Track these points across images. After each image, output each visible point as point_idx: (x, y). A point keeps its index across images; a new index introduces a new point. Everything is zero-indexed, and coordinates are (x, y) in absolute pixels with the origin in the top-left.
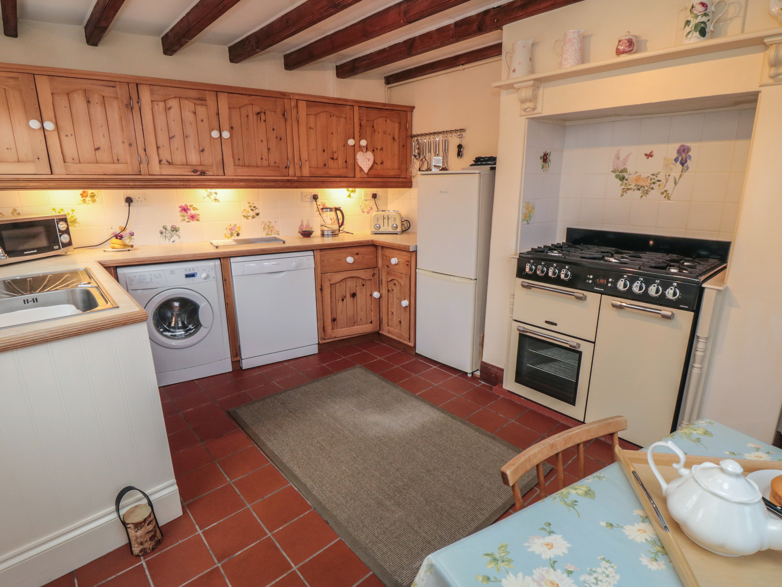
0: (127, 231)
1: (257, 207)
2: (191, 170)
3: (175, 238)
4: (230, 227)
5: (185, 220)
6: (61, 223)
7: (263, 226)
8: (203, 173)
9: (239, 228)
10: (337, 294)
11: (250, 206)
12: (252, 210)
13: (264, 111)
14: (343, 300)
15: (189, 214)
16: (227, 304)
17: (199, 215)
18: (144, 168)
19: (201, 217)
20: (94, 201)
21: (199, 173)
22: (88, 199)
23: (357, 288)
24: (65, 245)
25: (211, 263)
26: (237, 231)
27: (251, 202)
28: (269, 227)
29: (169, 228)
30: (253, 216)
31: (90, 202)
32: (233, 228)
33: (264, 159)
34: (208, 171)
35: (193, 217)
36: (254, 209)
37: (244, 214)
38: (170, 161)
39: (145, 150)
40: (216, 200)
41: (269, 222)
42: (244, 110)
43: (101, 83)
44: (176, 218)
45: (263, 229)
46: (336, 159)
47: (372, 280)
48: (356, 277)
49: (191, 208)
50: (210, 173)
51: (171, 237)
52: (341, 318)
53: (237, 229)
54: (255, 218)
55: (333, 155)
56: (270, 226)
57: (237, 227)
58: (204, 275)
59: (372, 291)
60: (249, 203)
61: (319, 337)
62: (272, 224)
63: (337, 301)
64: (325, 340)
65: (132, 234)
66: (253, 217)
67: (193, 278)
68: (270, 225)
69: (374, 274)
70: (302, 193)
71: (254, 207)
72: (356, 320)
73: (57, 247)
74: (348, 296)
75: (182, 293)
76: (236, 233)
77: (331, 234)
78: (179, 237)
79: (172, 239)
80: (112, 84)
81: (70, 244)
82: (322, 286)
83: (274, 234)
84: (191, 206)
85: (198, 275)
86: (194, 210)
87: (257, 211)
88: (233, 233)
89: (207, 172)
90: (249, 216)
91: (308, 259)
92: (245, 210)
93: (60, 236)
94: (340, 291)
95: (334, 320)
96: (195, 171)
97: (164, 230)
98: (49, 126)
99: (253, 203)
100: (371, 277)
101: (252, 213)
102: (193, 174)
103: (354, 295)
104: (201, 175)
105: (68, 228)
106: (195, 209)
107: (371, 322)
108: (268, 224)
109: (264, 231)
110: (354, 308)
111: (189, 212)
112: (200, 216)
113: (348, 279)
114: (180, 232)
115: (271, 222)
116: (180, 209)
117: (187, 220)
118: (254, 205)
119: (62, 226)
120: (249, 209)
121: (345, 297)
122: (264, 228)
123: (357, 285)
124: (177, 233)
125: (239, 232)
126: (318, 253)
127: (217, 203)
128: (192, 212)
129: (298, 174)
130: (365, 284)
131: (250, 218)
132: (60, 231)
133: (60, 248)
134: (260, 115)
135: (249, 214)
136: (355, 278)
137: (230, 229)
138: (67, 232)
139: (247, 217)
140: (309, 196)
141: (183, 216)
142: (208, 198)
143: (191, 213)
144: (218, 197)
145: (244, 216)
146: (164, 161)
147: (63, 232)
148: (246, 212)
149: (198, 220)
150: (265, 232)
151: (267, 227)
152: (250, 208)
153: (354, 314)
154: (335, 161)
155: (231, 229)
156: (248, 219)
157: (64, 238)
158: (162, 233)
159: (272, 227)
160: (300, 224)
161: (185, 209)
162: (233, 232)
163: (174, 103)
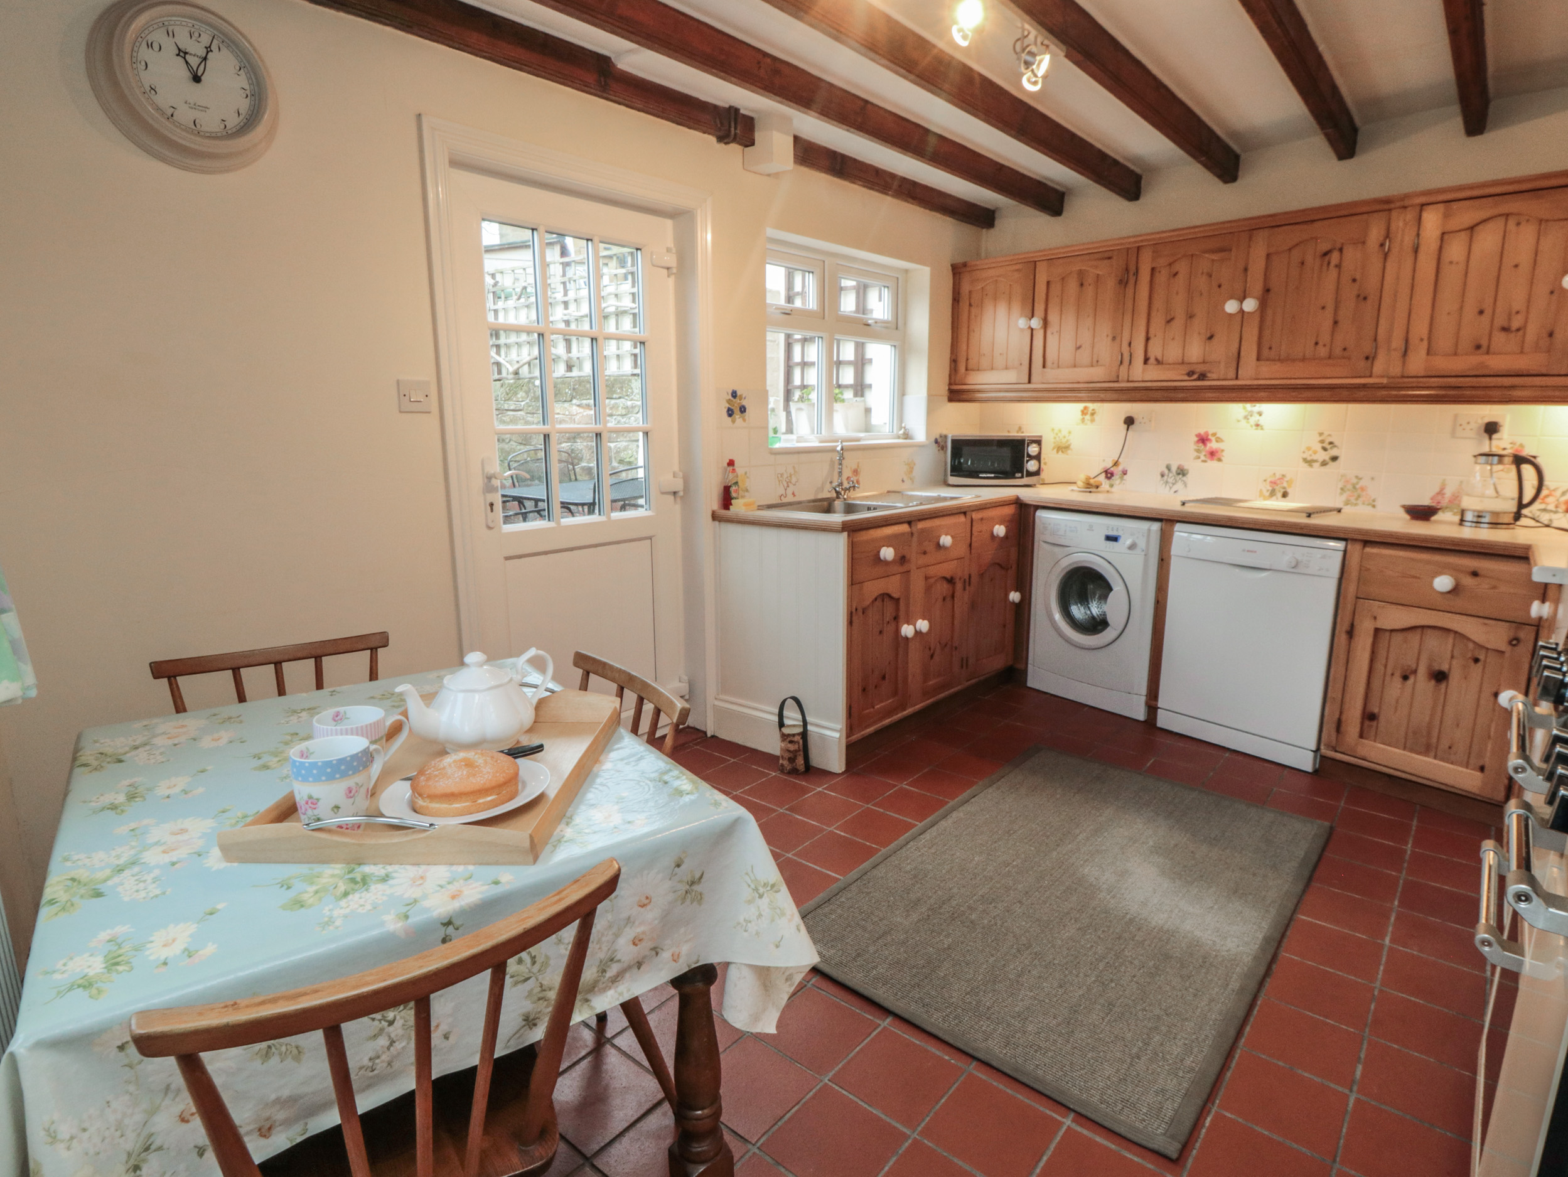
0: (1120, 468)
1: (1336, 443)
2: (1184, 372)
3: (1179, 486)
4: (1273, 479)
5: (1199, 458)
6: (1034, 445)
7: (1340, 485)
8: (1202, 376)
9: (1290, 482)
10: (1392, 656)
11: (1322, 442)
12: (1325, 449)
13: (1338, 246)
14: (1405, 678)
15: (1208, 448)
16: (1157, 602)
17: (1223, 451)
18: (1123, 373)
19: (1226, 456)
20: (1093, 421)
21: (1195, 376)
22: (1088, 417)
23: (1454, 662)
24: (1030, 474)
25: (1144, 525)
26: (1284, 488)
27: (1326, 433)
28: (1354, 487)
29: (1174, 469)
30: (1324, 461)
31: (1089, 422)
32: (1278, 482)
33: (1321, 343)
34: (1209, 372)
35: (1212, 454)
36: (1328, 447)
37: (1305, 456)
38: (1160, 358)
39: (1130, 344)
40: (1257, 425)
41: (1357, 477)
42: (1296, 255)
43: (1097, 256)
44: (1186, 453)
45: (1339, 491)
46: (1518, 330)
47: (1507, 655)
48: (1456, 632)
49: (1213, 439)
50: (1214, 376)
51: (1173, 484)
52: (1391, 718)
53: (1285, 485)
54: (1328, 466)
55: (1510, 319)
56: (1358, 486)
57: (1286, 479)
58: (1129, 542)
59: (1499, 685)
60: (1321, 434)
61: (1323, 739)
62: (1362, 483)
63: (1389, 672)
64: (1336, 751)
65: (1125, 473)
66: (1324, 464)
67: (1115, 543)
68: (1357, 483)
69: (1517, 639)
70: (1456, 416)
71: (1331, 443)
72: (1434, 740)
73: (1020, 475)
74: (1422, 671)
75: (1090, 562)
76: (1282, 490)
77: (1475, 520)
78: (1186, 486)
79: (1175, 488)
80: (1106, 255)
81: (1037, 473)
82: (1352, 626)
83: (1363, 504)
84: (1214, 434)
85: (1121, 541)
86: (1217, 441)
87: (1334, 452)
88: (1277, 491)
89: (1209, 375)
90: (1316, 461)
91: (1324, 557)
92: (1309, 449)
93: (1028, 461)
94: (1402, 652)
95: (1370, 717)
96: (1190, 373)
97: (1166, 471)
98: (1036, 323)
99: (1330, 435)
100: (1503, 646)
101: (1323, 456)
102: (1186, 378)
103: (1440, 677)
104: (1198, 379)
105: (1040, 453)
106: (1219, 440)
107: (1482, 769)
108: (1354, 481)
109: (1341, 494)
110: (1434, 708)
111: (1209, 445)
112: (1224, 454)
113: (1429, 631)
114: (1189, 478)
115: (1361, 479)
116: (1196, 439)
117: (1203, 458)
118: (1331, 439)
119: (1033, 449)
120: (1318, 447)
121: (1415, 672)
122: (1342, 489)
123: (1455, 654)
124: (1184, 478)
125: (1289, 490)
126: (1356, 549)
127: (1259, 432)
128: (1213, 445)
129: (1396, 370)
130: (1482, 657)
131: (1316, 465)
132: (1029, 456)
133: (1022, 477)
134: (1327, 258)
135: (1315, 457)
136: (1452, 635)
137: (1271, 482)
138: (1038, 457)
139: (1309, 462)
140: (1473, 425)
141: (1198, 451)
142: (1244, 422)
143: (1211, 447)
144: (1262, 420)
145: (1305, 460)
146: (1152, 360)
147: (1031, 457)
148: (1310, 452)
149: (1220, 460)
150: (1344, 497)
151: (1350, 487)
152: (1320, 445)
153: (1430, 723)
154: (1512, 335)
155: (1274, 483)
156: (1311, 466)
157: (1032, 466)
158: (1163, 476)
159: (1362, 489)
160: (1437, 490)
161: (1203, 440)
162: (1277, 488)
163: (1182, 267)
